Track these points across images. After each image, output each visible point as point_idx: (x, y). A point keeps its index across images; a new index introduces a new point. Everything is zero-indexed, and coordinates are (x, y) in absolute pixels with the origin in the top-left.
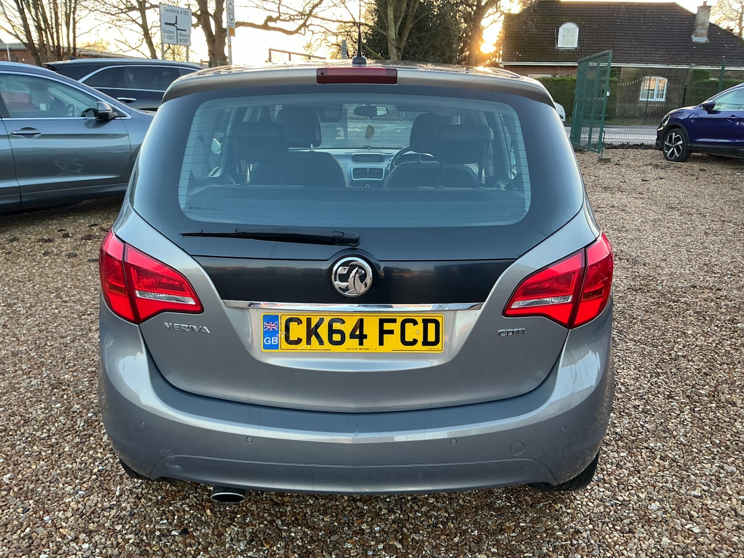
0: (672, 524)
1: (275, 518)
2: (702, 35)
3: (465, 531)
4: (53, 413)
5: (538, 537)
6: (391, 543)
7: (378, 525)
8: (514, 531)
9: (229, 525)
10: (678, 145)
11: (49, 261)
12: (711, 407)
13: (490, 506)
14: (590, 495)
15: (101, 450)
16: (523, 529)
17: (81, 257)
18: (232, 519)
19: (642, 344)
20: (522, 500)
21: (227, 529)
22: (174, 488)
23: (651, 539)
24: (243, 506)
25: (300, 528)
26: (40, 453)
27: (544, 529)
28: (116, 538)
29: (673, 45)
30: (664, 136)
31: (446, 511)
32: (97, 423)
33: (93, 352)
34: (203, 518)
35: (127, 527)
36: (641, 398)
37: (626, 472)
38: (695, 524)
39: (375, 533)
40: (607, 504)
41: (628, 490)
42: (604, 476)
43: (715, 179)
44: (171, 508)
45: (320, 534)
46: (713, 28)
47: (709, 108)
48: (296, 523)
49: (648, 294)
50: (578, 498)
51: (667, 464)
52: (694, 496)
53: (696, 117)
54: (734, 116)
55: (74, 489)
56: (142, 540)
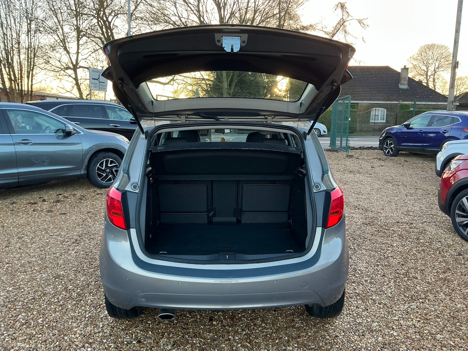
0: (383, 332)
1: (185, 335)
2: (404, 84)
3: (281, 338)
4: (58, 290)
5: (318, 339)
6: (245, 344)
7: (237, 336)
8: (305, 337)
9: (162, 338)
10: (391, 147)
11: (37, 214)
12: (404, 280)
13: (293, 327)
14: (343, 320)
15: (88, 307)
16: (310, 336)
17: (55, 212)
18: (163, 336)
19: (369, 251)
20: (309, 323)
21: (161, 340)
22: (130, 323)
23: (373, 338)
24: (167, 330)
25: (198, 338)
26: (56, 309)
27: (320, 336)
28: (104, 345)
29: (389, 90)
30: (383, 142)
31: (271, 329)
32: (83, 294)
33: (73, 260)
34: (148, 336)
35: (109, 340)
36: (369, 276)
37: (361, 310)
38: (395, 332)
39: (236, 340)
40: (351, 324)
41: (362, 318)
42: (350, 312)
43: (413, 166)
44: (130, 332)
45: (208, 341)
46: (411, 80)
47: (407, 126)
48: (195, 336)
49: (373, 226)
50: (337, 322)
51: (381, 306)
52: (395, 320)
53: (400, 131)
54: (421, 131)
55: (77, 324)
56: (118, 346)
